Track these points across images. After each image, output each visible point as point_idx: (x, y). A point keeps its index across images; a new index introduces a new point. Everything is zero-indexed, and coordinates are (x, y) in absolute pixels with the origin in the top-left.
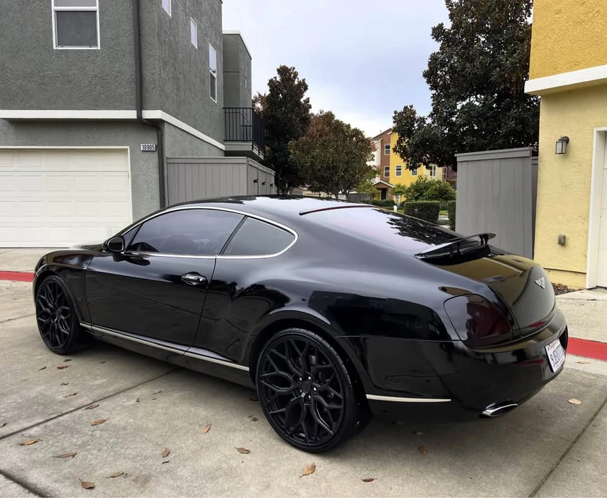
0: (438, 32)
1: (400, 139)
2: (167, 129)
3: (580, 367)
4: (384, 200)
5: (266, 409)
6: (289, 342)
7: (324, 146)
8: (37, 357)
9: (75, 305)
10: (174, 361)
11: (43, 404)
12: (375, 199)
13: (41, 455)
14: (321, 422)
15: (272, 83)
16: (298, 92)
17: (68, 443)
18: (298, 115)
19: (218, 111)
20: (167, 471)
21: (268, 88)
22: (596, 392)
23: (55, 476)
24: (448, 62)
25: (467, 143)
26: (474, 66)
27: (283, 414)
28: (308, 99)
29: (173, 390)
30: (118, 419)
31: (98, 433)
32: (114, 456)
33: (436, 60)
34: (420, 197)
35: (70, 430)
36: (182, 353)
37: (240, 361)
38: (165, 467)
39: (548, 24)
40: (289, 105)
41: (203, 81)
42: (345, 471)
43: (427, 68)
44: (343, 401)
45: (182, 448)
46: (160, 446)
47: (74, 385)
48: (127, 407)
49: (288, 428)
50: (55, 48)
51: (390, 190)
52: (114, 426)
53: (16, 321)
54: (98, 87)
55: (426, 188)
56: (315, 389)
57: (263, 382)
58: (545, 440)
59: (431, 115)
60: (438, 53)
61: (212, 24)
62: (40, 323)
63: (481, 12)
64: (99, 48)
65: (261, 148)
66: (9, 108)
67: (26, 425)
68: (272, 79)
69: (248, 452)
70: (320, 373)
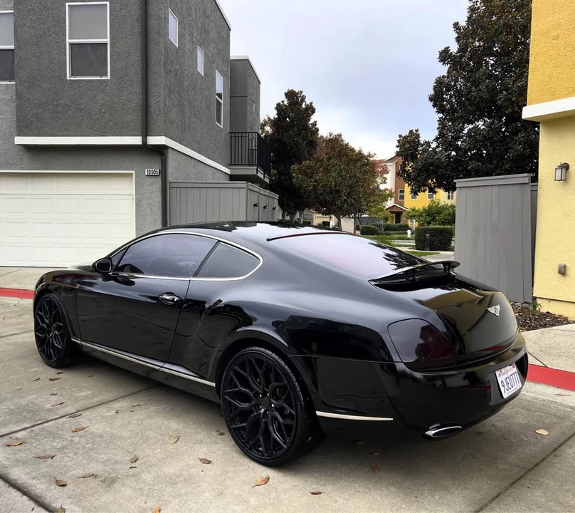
0: (445, 56)
1: (404, 163)
2: (170, 155)
3: (559, 399)
4: (399, 224)
5: (229, 423)
6: (250, 360)
7: (327, 170)
8: (34, 370)
9: (68, 323)
10: (154, 376)
11: (33, 411)
12: (388, 222)
13: (25, 456)
14: (277, 437)
15: (279, 108)
16: (305, 116)
17: (49, 446)
18: (305, 138)
19: (224, 137)
20: (132, 475)
21: (276, 112)
22: (569, 424)
23: (34, 474)
24: (454, 85)
25: (472, 168)
26: (480, 90)
27: (243, 428)
28: (316, 122)
29: (151, 404)
30: (96, 428)
31: (76, 439)
32: (88, 459)
33: (441, 83)
34: (433, 222)
35: (54, 435)
36: (158, 368)
37: (208, 377)
38: (132, 471)
39: (545, 49)
40: (296, 129)
41: (208, 107)
42: (296, 484)
43: (432, 92)
44: (295, 417)
45: (149, 455)
46: (130, 452)
47: (62, 395)
48: (107, 417)
49: (248, 443)
50: (68, 78)
51: (404, 213)
52: (92, 434)
53: (19, 336)
54: (107, 115)
55: (439, 213)
56: (273, 405)
57: (227, 397)
58: (500, 466)
59: (436, 139)
60: (444, 76)
61: (219, 51)
62: (37, 337)
63: (488, 35)
64: (109, 78)
65: (266, 171)
66: (25, 135)
67: (14, 429)
68: (279, 103)
69: (209, 462)
70: (278, 390)
